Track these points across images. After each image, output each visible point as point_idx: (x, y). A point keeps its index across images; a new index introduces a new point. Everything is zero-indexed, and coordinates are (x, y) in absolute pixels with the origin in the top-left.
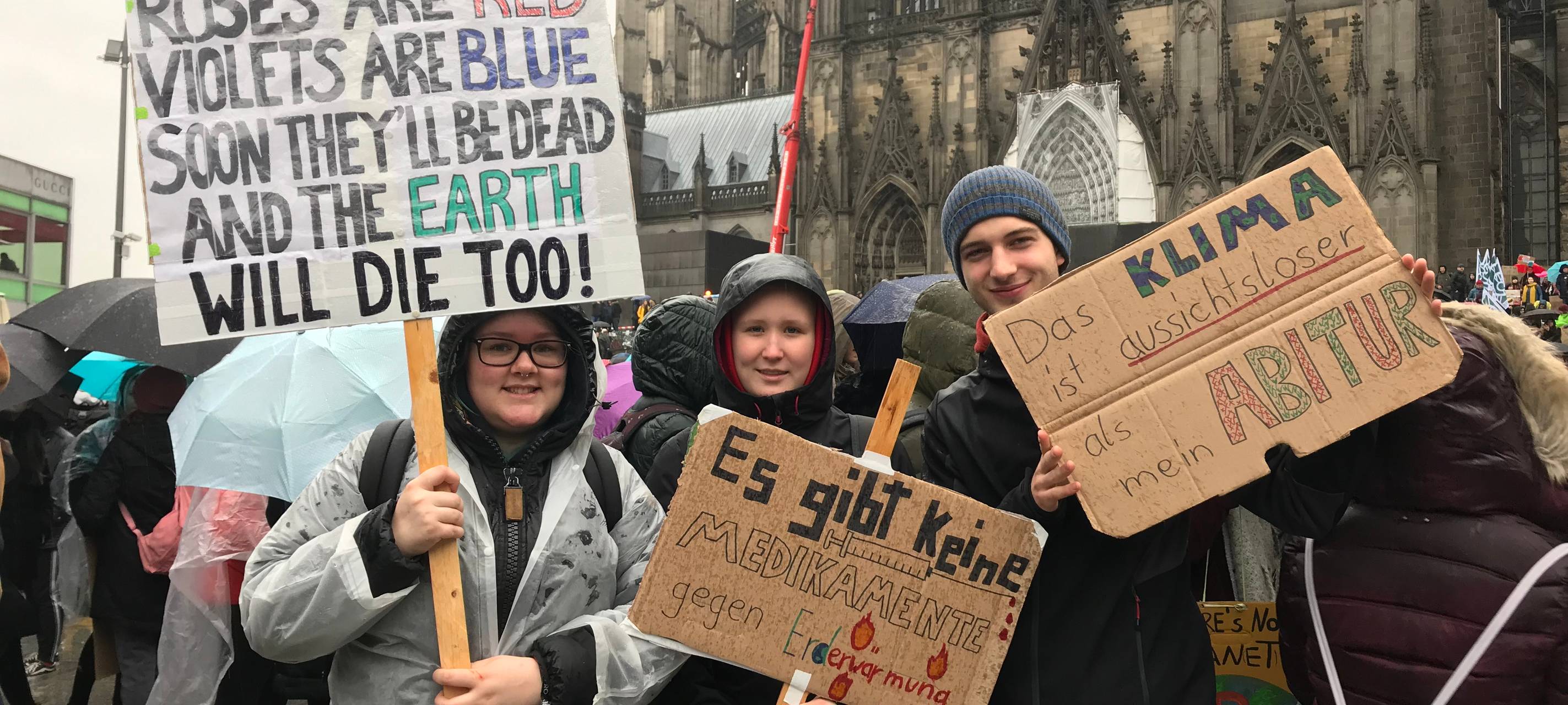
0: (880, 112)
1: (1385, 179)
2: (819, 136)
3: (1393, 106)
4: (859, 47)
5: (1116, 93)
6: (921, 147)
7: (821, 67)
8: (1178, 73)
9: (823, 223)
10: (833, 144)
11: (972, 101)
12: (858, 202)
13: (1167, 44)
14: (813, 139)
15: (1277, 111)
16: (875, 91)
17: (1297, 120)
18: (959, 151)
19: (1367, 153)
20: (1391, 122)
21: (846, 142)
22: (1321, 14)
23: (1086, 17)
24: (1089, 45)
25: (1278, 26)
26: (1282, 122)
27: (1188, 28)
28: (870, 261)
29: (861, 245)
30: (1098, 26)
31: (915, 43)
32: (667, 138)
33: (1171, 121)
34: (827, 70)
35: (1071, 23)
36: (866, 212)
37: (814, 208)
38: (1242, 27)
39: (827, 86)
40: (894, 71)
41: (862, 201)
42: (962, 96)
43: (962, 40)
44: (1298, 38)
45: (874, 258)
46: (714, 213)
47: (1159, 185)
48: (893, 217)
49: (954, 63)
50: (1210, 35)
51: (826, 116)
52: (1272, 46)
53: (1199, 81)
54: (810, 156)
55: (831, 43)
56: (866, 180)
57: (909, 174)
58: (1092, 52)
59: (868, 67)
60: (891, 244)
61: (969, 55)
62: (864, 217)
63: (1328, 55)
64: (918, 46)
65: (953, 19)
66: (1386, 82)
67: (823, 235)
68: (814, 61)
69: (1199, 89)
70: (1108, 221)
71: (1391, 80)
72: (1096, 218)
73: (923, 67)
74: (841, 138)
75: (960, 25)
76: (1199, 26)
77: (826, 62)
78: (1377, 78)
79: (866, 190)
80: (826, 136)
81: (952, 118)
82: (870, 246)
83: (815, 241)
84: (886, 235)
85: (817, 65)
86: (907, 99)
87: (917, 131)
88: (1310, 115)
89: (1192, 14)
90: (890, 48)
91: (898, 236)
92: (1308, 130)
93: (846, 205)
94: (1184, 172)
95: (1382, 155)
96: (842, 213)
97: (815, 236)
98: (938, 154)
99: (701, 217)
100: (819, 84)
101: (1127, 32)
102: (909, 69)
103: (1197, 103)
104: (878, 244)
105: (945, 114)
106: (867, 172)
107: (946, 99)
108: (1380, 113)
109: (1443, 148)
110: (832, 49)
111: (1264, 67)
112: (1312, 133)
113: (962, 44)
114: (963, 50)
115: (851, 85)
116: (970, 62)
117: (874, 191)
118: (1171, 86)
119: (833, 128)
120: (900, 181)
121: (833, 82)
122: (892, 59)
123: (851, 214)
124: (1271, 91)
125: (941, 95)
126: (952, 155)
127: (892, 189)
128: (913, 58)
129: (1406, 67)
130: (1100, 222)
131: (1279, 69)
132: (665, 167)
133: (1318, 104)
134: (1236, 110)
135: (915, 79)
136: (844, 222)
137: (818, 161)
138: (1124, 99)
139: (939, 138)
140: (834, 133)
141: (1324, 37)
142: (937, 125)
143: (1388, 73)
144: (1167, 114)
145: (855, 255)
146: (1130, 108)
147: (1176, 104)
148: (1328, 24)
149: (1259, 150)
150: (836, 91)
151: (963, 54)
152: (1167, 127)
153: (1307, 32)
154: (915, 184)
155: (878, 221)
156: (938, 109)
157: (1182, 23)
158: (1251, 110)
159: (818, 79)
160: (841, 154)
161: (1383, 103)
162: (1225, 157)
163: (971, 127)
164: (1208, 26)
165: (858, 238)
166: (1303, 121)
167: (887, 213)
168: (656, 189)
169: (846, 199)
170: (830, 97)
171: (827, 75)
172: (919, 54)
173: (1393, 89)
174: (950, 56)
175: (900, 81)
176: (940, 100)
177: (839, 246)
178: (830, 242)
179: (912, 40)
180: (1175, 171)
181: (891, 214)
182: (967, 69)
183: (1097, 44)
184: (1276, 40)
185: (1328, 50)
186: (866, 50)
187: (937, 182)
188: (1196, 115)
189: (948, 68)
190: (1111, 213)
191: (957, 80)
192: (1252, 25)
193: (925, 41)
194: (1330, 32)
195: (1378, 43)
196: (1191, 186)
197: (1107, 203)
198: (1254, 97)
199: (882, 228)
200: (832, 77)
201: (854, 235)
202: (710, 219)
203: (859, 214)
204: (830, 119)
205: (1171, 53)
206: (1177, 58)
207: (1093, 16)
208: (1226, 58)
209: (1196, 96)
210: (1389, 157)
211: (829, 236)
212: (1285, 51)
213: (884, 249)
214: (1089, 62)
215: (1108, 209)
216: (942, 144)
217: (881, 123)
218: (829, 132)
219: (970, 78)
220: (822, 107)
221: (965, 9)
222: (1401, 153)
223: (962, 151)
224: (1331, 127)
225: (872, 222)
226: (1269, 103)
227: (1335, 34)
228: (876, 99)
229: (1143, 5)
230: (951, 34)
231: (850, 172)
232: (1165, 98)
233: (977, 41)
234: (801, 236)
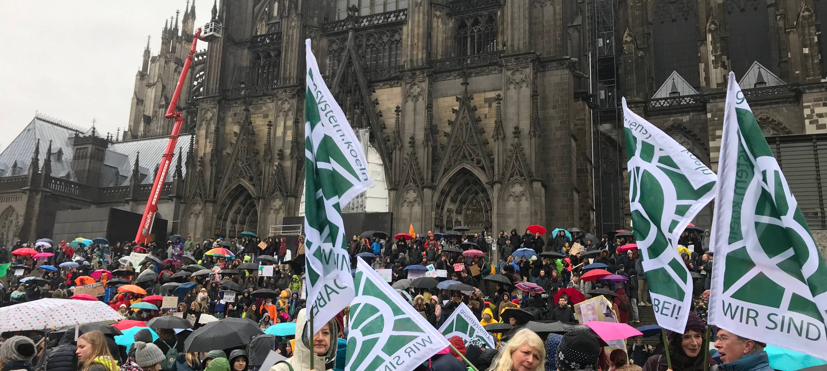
0: (237, 141)
1: (514, 190)
2: (201, 154)
3: (518, 147)
4: (230, 102)
5: (367, 135)
6: (259, 163)
7: (206, 113)
8: (404, 125)
9: (198, 208)
10: (208, 158)
11: (289, 137)
12: (220, 195)
13: (398, 107)
14: (197, 155)
15: (456, 148)
16: (236, 129)
17: (467, 154)
18: (280, 166)
19: (503, 174)
20: (517, 157)
21: (215, 158)
22: (483, 95)
23: (355, 90)
24: (356, 107)
25: (458, 99)
26: (458, 155)
27: (409, 99)
28: (228, 233)
29: (221, 222)
30: (362, 97)
31: (262, 102)
32: (127, 156)
33: (398, 152)
34: (209, 115)
35: (347, 93)
36: (224, 202)
37: (193, 198)
38: (441, 100)
39: (208, 125)
40: (247, 117)
41: (222, 194)
42: (284, 133)
43: (286, 100)
44: (468, 107)
45: (230, 231)
46: (140, 201)
47: (390, 190)
48: (244, 206)
49: (281, 114)
50: (422, 104)
51: (206, 142)
52: (454, 111)
53: (414, 131)
54: (194, 166)
55: (212, 99)
56: (226, 181)
57: (251, 179)
58: (358, 111)
59: (235, 115)
60: (243, 223)
61: (289, 110)
62: (223, 205)
63: (486, 118)
64: (264, 104)
65: (282, 88)
66: (514, 133)
67: (197, 215)
68: (202, 110)
69: (414, 134)
70: (360, 211)
71: (517, 132)
72: (353, 209)
73: (266, 116)
74: (212, 156)
75: (286, 91)
76: (416, 98)
77: (208, 110)
78: (509, 131)
79: (226, 187)
80: (205, 154)
81: (279, 145)
82: (228, 224)
83: (193, 218)
84: (239, 217)
85: (203, 112)
86: (253, 134)
87: (258, 153)
88: (474, 152)
89: (412, 91)
90: (245, 103)
91: (247, 218)
92: (473, 160)
93: (212, 197)
94: (404, 182)
95: (512, 176)
96: (210, 202)
97: (192, 216)
98: (267, 167)
99: (131, 203)
100: (204, 123)
101: (377, 100)
102: (258, 117)
103: (413, 142)
104: (234, 222)
105: (274, 143)
106: (227, 177)
107: (275, 135)
108: (511, 151)
109: (548, 174)
110: (213, 103)
111: (450, 123)
112: (475, 162)
113: (286, 103)
114: (286, 106)
115: (224, 125)
116: (290, 113)
117: (229, 189)
118: (399, 132)
119: (209, 150)
120: (246, 183)
121: (212, 122)
122: (247, 110)
123: (214, 202)
124: (454, 137)
125: (272, 132)
126: (275, 168)
127: (241, 189)
128: (262, 111)
129: (525, 125)
130: (355, 211)
131: (458, 124)
132: (118, 172)
133: (478, 146)
134: (434, 148)
135: (262, 123)
136: (210, 208)
137: (199, 168)
138: (372, 138)
139: (269, 157)
140: (208, 153)
141: (484, 107)
142: (269, 148)
143: (515, 128)
144: (395, 148)
145: (216, 229)
146: (376, 145)
147: (401, 142)
148: (486, 100)
149: (446, 171)
150: (213, 127)
151: (286, 109)
152: (396, 155)
153: (472, 103)
154: (254, 185)
155: (234, 209)
156: (270, 140)
157: (406, 96)
158: (443, 147)
159: (203, 120)
160: (211, 165)
161: (512, 145)
162: (427, 175)
163: (288, 152)
164: (421, 99)
165: (219, 218)
166: (470, 155)
167: (241, 203)
168: (112, 185)
169: (212, 193)
170: (209, 131)
171: (209, 118)
172: (264, 109)
173: (518, 137)
174: (279, 110)
175: (250, 123)
176: (272, 135)
177: (205, 221)
178: (201, 220)
179: (261, 100)
180: (399, 182)
181: (243, 204)
182: (288, 117)
183: (361, 106)
184: (457, 108)
185: (486, 115)
186: (234, 105)
187: (266, 184)
188: (411, 149)
189: (278, 116)
190: (362, 206)
191: (282, 123)
192: (446, 99)
193: (268, 101)
194: (487, 105)
195: (511, 110)
196: (408, 191)
197: (360, 200)
198: (444, 140)
199: (238, 212)
200: (211, 119)
201: (215, 216)
202: (138, 205)
203: (220, 202)
204: (208, 143)
205: (400, 113)
206: (403, 116)
207: (359, 90)
208: (430, 117)
209: (412, 138)
210: (515, 177)
211: (201, 216)
212: (461, 114)
213: (237, 226)
214: (356, 116)
215: (360, 203)
216: (271, 161)
217: (237, 147)
218: (207, 152)
219: (290, 123)
220: (204, 137)
221: (290, 83)
222: (522, 175)
223: (281, 166)
224: (485, 158)
225: (230, 208)
226: (452, 144)
227: (490, 106)
228: (235, 133)
229: (388, 86)
230: (280, 97)
231: (216, 176)
232: (395, 138)
233: (294, 101)
234: (182, 216)
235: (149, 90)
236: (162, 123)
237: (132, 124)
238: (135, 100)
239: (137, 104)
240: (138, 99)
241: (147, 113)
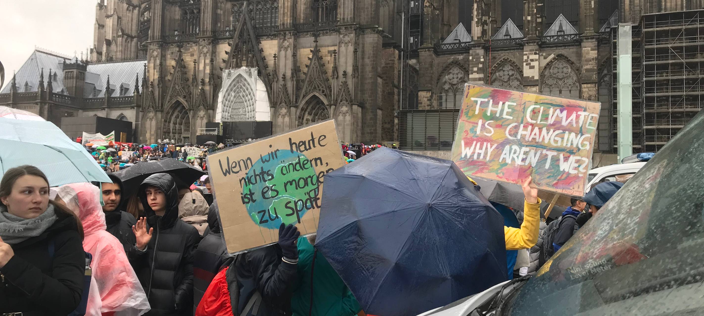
0: (174, 72)
1: (342, 109)
2: (151, 79)
3: (345, 83)
4: (169, 45)
5: (256, 72)
6: (189, 86)
7: (153, 52)
8: (279, 66)
9: (151, 114)
10: (156, 82)
11: (208, 71)
12: (165, 107)
13: (275, 55)
14: (149, 80)
15: (310, 82)
16: (173, 63)
17: (316, 86)
18: (202, 89)
19: (337, 100)
20: (344, 89)
21: (161, 82)
22: (327, 48)
23: (249, 42)
24: (250, 52)
25: (311, 51)
26: (311, 87)
27: (282, 49)
28: (171, 130)
29: (167, 124)
30: (253, 46)
31: (190, 45)
32: (99, 75)
33: (275, 84)
34: (155, 53)
35: (244, 43)
36: (168, 111)
37: (148, 108)
38: (302, 50)
39: (155, 60)
40: (180, 56)
41: (167, 106)
42: (205, 67)
43: (205, 46)
44: (317, 56)
45: (173, 129)
46: (112, 108)
47: (271, 107)
48: (181, 113)
49: (202, 55)
50: (290, 52)
51: (154, 72)
52: (309, 59)
53: (285, 70)
54: (147, 87)
55: (156, 43)
56: (168, 98)
57: (185, 97)
58: (250, 55)
59: (172, 53)
60: (181, 124)
61: (207, 52)
62: (168, 113)
63: (329, 63)
64: (191, 47)
65: (202, 38)
66: (343, 75)
67: (151, 120)
68: (150, 50)
69: (285, 72)
70: (252, 120)
71: (345, 74)
72: (248, 119)
73: (192, 55)
74: (159, 81)
75: (204, 40)
76: (286, 49)
77: (154, 50)
78: (341, 73)
79: (169, 102)
80: (154, 80)
81: (201, 76)
82: (171, 125)
83: (148, 121)
84: (178, 120)
85: (151, 51)
86: (185, 67)
87: (188, 80)
88: (321, 85)
89: (284, 44)
90: (178, 46)
91: (183, 121)
92: (320, 90)
93: (160, 108)
94: (279, 103)
95: (341, 101)
96: (159, 111)
97: (148, 120)
98: (195, 90)
99: (106, 109)
100: (152, 59)
101: (262, 49)
102: (187, 55)
103: (284, 78)
104: (175, 124)
105: (198, 75)
106: (169, 95)
107: (199, 68)
108: (341, 85)
109: (364, 99)
110: (157, 45)
111: (307, 66)
112: (321, 91)
113: (205, 47)
114: (205, 50)
115: (165, 60)
116: (208, 55)
117: (171, 103)
118: (275, 71)
119: (156, 77)
120: (181, 100)
121: (157, 58)
122: (180, 51)
123: (162, 111)
124: (309, 75)
125: (197, 67)
126: (199, 91)
127: (178, 103)
128: (189, 51)
129: (350, 70)
130: (250, 120)
131: (311, 67)
132: (95, 87)
133: (323, 81)
134: (298, 81)
135: (189, 60)
136: (159, 115)
137: (150, 89)
138: (259, 74)
139: (195, 83)
140: (156, 79)
141: (328, 56)
142: (195, 78)
143: (344, 72)
144: (274, 81)
145: (164, 128)
146: (262, 78)
147: (277, 77)
148: (329, 52)
149: (304, 96)
150: (158, 62)
151: (205, 52)
152: (275, 85)
153: (320, 54)
154: (186, 101)
155: (175, 115)
156: (195, 72)
157: (280, 47)
158: (303, 81)
159: (151, 57)
160: (159, 87)
161: (342, 82)
162: (293, 98)
163: (207, 80)
164: (289, 49)
165: (165, 121)
166: (319, 87)
167: (178, 112)
168: (91, 97)
169: (160, 105)
170: (156, 65)
171: (155, 56)
172: (191, 50)
173: (345, 77)
174: (200, 52)
175: (182, 60)
176: (196, 69)
177: (157, 123)
178: (154, 122)
179: (189, 44)
180: (276, 102)
181: (180, 112)
182: (206, 57)
183: (252, 52)
184: (311, 56)
185: (329, 61)
186: (171, 47)
187: (194, 101)
188: (283, 82)
189: (199, 57)
190: (253, 117)
191: (203, 61)
192: (305, 50)
193: (193, 45)
194: (329, 55)
195: (342, 60)
196: (281, 108)
197: (252, 113)
198: (303, 76)
199: (177, 117)
200: (157, 56)
201: (163, 120)
202: (111, 110)
203: (166, 111)
204: (156, 73)
205: (276, 58)
206: (279, 60)
207: (251, 41)
208: (295, 62)
209: (284, 75)
210: (343, 102)
211: (154, 120)
212: (313, 61)
213: (177, 126)
214: (249, 59)
215: (253, 115)
216: (197, 86)
217: (175, 76)
218: (155, 78)
219: (208, 61)
220: (153, 68)
221: (207, 34)
222: (347, 101)
223: (203, 90)
224: (326, 89)
225: (172, 115)
226: (308, 79)
227: (331, 56)
228: (173, 66)
229: (270, 39)
230: (201, 43)
231: (162, 94)
232: (273, 75)
233: (210, 47)
234: (142, 120)
235: (108, 20)
236: (120, 49)
237: (96, 44)
238: (97, 26)
239: (99, 28)
240: (99, 25)
241: (107, 38)
